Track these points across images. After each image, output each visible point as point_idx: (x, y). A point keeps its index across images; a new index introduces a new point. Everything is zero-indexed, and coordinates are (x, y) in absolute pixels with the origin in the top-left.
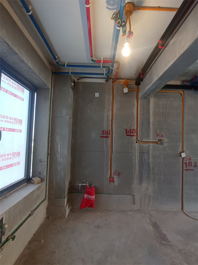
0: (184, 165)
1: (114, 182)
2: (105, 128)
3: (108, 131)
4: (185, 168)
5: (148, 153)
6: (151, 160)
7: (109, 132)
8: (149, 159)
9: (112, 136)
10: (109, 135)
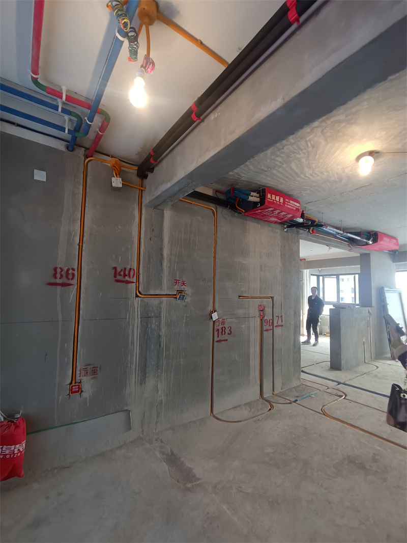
0: (216, 333)
1: (82, 391)
2: (61, 263)
3: (68, 270)
4: (216, 339)
5: (159, 317)
6: (163, 330)
7: (71, 271)
8: (160, 330)
9: (80, 281)
10: (72, 279)
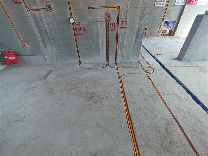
0: (75, 30)
1: (26, 47)
4: (76, 33)
6: (47, 28)
8: (45, 27)
